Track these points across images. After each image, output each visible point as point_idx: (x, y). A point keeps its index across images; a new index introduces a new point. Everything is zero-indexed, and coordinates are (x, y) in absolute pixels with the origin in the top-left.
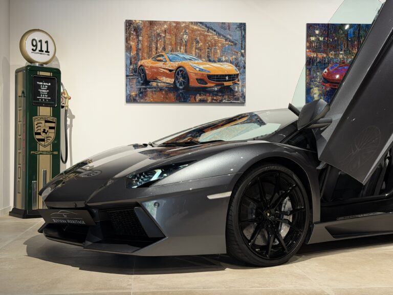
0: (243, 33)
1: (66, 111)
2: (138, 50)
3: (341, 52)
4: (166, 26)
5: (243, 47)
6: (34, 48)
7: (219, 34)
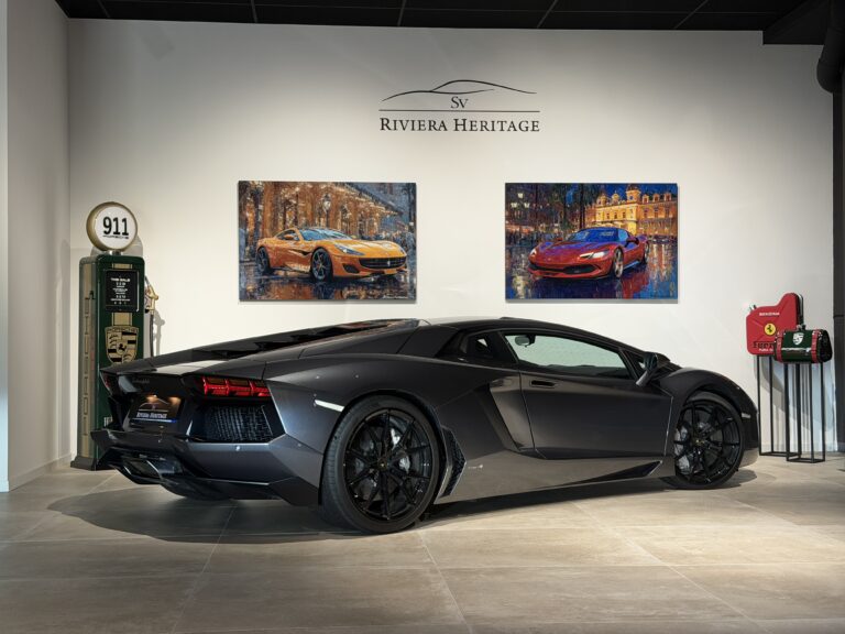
0: (412, 197)
1: (152, 317)
2: (257, 224)
3: (556, 225)
4: (297, 189)
5: (412, 217)
6: (107, 230)
7: (377, 201)
